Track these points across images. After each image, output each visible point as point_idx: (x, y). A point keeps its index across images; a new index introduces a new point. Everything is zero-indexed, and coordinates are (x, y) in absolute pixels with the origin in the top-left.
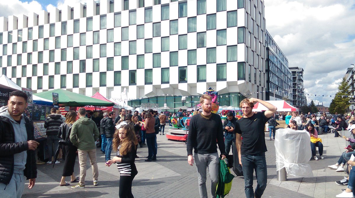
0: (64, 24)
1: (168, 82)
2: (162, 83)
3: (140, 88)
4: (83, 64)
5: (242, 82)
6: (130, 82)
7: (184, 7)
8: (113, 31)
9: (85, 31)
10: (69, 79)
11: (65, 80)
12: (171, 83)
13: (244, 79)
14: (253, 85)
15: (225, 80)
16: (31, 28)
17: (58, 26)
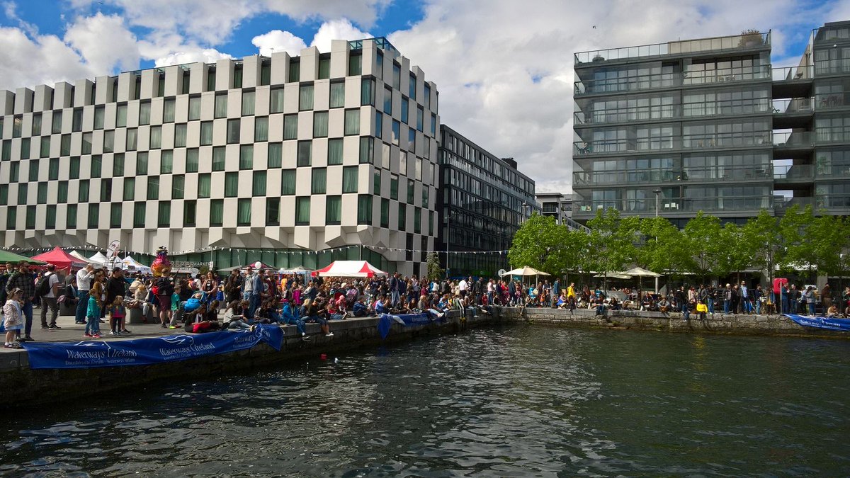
0: (78, 113)
1: (249, 224)
2: (239, 224)
3: (202, 233)
4: (107, 185)
5: (364, 227)
6: (186, 221)
7: (280, 94)
8: (161, 129)
9: (113, 127)
10: (83, 211)
11: (75, 213)
12: (253, 225)
13: (369, 223)
14: (392, 233)
15: (339, 223)
16: (20, 117)
17: (68, 115)
